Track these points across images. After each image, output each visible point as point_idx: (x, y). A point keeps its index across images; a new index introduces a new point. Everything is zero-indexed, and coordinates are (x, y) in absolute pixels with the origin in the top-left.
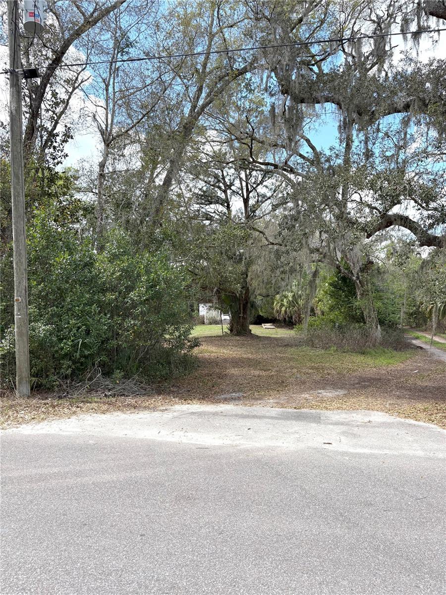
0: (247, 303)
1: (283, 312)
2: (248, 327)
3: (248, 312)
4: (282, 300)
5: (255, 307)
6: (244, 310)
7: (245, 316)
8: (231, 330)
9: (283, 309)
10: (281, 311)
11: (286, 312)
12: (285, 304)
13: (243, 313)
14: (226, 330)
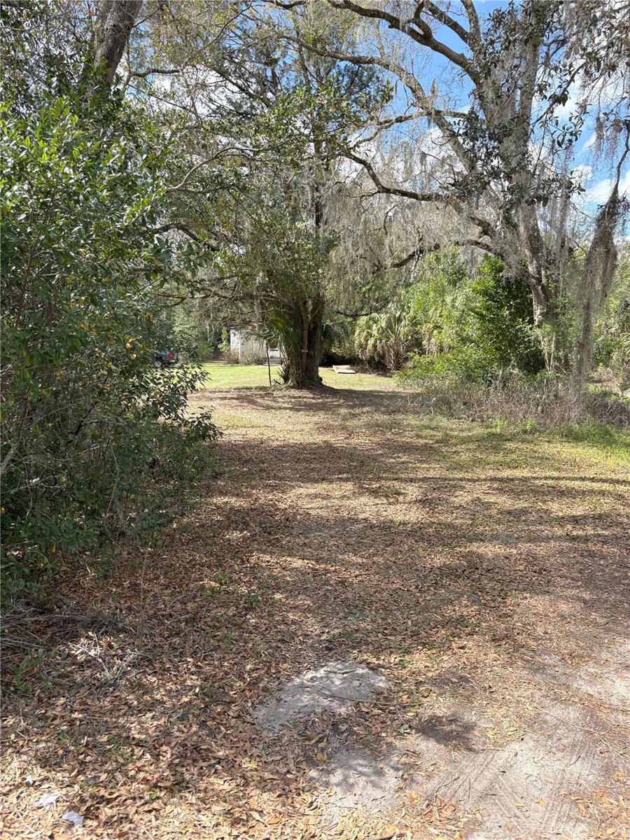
0: (315, 328)
1: (370, 346)
2: (317, 372)
3: (317, 346)
4: (370, 327)
5: (330, 335)
6: (309, 341)
7: (312, 353)
8: (286, 379)
9: (371, 342)
10: (367, 345)
11: (375, 346)
12: (375, 333)
13: (309, 347)
14: (276, 377)
